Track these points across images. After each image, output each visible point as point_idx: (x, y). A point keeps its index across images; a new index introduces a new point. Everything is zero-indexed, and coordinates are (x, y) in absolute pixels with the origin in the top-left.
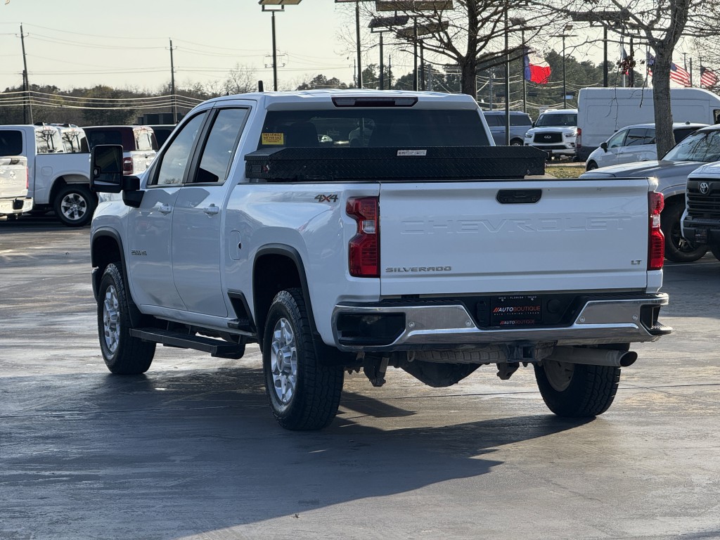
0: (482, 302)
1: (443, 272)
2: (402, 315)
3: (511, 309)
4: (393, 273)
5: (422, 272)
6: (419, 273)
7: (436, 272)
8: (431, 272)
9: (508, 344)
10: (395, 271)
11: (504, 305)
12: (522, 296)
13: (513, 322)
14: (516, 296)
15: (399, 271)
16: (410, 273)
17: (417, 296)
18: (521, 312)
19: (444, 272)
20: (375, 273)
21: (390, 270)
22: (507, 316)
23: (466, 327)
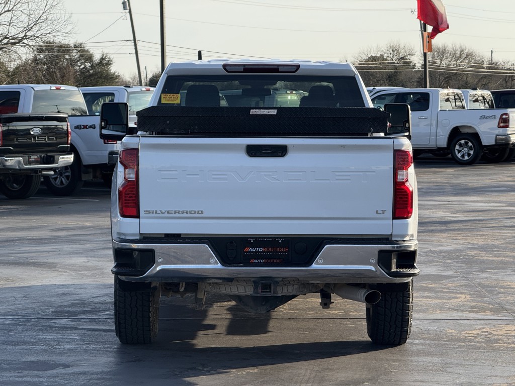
0: (231, 242)
1: (196, 215)
2: (152, 251)
3: (261, 249)
4: (151, 215)
5: (177, 215)
6: (173, 215)
7: (189, 215)
8: (185, 215)
9: (253, 279)
10: (153, 213)
11: (253, 245)
12: (270, 238)
13: (262, 261)
14: (265, 238)
15: (156, 213)
16: (166, 215)
17: (179, 235)
18: (270, 252)
19: (198, 215)
20: (135, 214)
21: (147, 212)
22: (257, 255)
23: (209, 263)
